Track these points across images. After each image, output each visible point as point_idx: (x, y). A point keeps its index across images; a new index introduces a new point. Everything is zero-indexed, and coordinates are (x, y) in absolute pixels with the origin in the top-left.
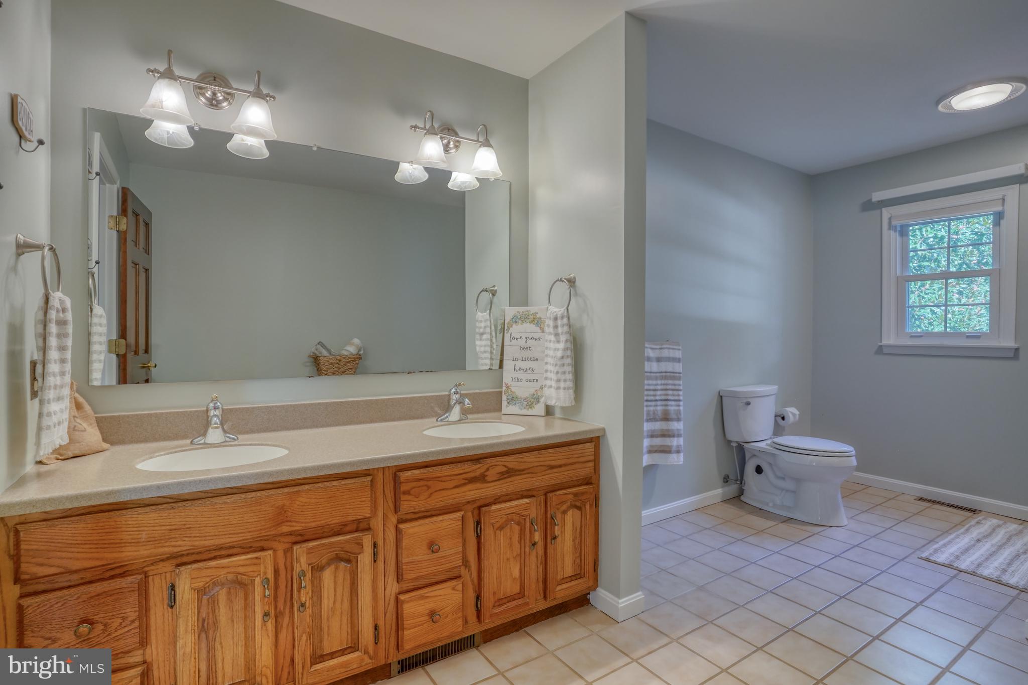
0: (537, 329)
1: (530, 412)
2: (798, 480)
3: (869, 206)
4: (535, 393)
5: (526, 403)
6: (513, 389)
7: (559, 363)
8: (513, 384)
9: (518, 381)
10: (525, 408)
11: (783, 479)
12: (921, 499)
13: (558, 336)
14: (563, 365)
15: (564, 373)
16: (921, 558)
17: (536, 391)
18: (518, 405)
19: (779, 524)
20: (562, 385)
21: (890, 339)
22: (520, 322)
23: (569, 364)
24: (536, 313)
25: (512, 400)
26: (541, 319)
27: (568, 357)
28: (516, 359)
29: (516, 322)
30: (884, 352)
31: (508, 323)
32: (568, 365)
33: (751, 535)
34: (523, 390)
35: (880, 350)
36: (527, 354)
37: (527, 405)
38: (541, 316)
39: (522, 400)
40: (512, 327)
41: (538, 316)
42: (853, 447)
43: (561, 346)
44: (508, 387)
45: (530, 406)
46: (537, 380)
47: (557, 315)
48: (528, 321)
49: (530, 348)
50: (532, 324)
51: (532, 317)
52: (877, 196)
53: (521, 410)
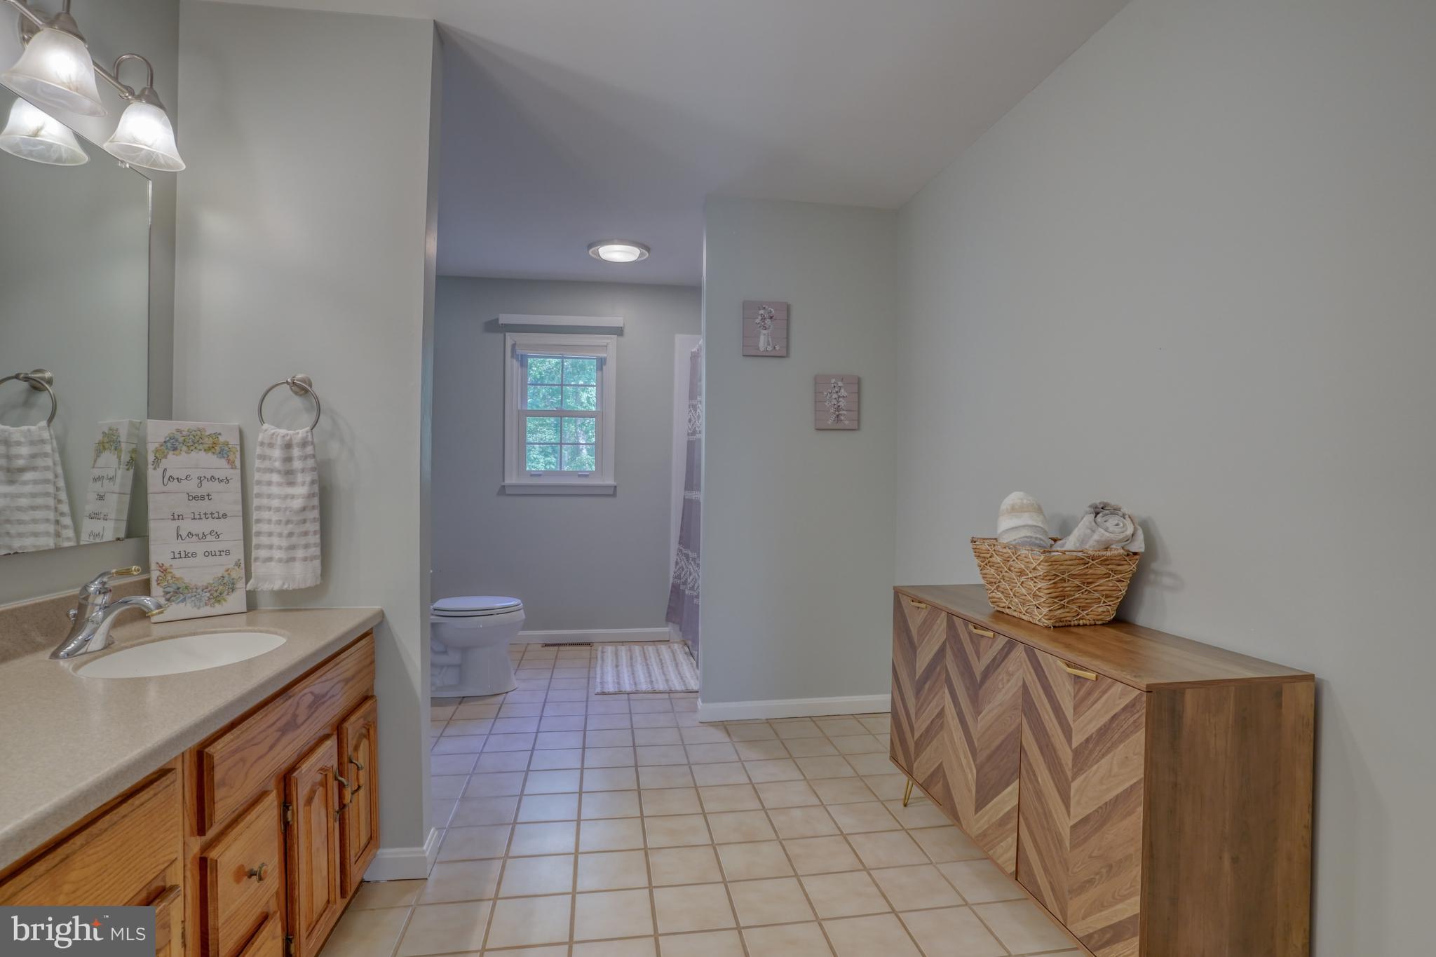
0: (223, 463)
1: (218, 609)
2: (464, 650)
3: (493, 327)
4: (226, 574)
5: (208, 594)
6: (177, 573)
7: (295, 518)
8: (176, 563)
9: (186, 556)
10: (206, 604)
11: (445, 652)
12: (547, 645)
13: (292, 474)
14: (304, 521)
15: (306, 534)
16: (598, 694)
17: (227, 571)
18: (190, 600)
19: (457, 708)
20: (300, 553)
21: (511, 479)
22: (184, 448)
23: (314, 518)
24: (218, 435)
25: (177, 592)
26: (228, 444)
27: (313, 508)
28: (180, 517)
29: (175, 449)
30: (507, 493)
31: (157, 451)
32: (314, 520)
33: (445, 728)
34: (199, 572)
35: (503, 491)
36: (203, 506)
37: (209, 599)
38: (228, 440)
39: (199, 591)
40: (165, 457)
41: (222, 439)
42: (519, 599)
43: (301, 490)
44: (165, 570)
45: (217, 598)
46: (228, 553)
47: (291, 440)
48: (201, 447)
49: (208, 495)
50: (210, 454)
51: (208, 441)
52: (504, 319)
53: (199, 608)
